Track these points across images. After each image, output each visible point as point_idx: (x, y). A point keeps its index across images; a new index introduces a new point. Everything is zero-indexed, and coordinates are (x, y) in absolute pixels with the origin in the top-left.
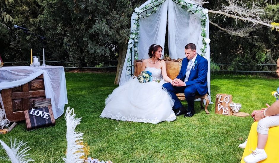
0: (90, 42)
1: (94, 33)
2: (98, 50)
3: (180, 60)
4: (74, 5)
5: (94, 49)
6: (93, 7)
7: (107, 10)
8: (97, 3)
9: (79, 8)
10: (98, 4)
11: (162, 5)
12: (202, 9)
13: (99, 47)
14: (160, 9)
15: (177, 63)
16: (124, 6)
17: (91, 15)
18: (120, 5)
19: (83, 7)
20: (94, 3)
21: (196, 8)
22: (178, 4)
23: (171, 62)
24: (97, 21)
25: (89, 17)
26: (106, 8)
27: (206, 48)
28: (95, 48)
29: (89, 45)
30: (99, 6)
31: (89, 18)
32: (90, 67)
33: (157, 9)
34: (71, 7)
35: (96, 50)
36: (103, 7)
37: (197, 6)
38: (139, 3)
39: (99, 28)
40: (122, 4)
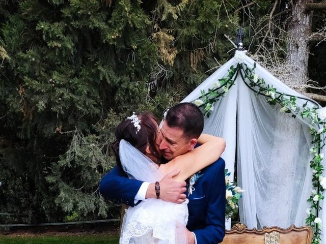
0: (63, 186)
1: (70, 165)
2: (80, 203)
3: (267, 230)
4: (21, 101)
5: (72, 201)
6: (63, 104)
7: (97, 111)
8: (74, 96)
9: (31, 107)
10: (76, 98)
11: (224, 99)
12: (316, 109)
13: (83, 197)
14: (218, 107)
15: (260, 238)
16: (133, 98)
17: (61, 124)
18: (124, 97)
19: (43, 107)
20: (66, 96)
21: (304, 105)
22: (259, 93)
23: (248, 235)
24: (75, 137)
25: (57, 129)
26: (94, 105)
27: (323, 198)
28: (75, 199)
29: (62, 194)
30: (77, 102)
31: (58, 132)
32: (55, 224)
33: (212, 109)
34: (15, 106)
35: (77, 203)
36: (87, 103)
37: (305, 101)
38: (165, 87)
39: (80, 154)
40: (130, 94)
